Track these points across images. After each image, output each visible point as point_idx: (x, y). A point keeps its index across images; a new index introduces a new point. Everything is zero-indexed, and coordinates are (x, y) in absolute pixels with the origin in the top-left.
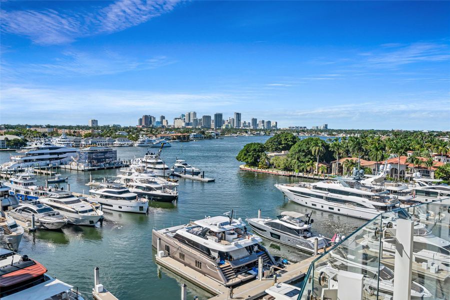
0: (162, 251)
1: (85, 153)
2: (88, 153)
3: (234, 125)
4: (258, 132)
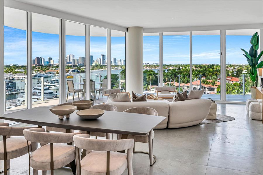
3: (101, 64)
4: (117, 67)
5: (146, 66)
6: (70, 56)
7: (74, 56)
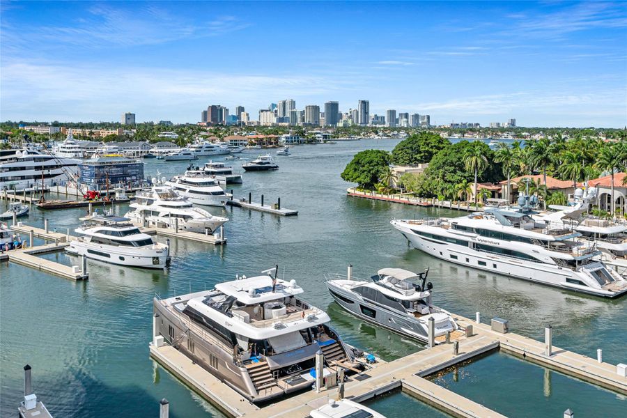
0: (161, 337)
1: (89, 167)
2: (96, 167)
3: (357, 122)
4: (396, 132)
5: (471, 130)
6: (284, 103)
7: (293, 103)
